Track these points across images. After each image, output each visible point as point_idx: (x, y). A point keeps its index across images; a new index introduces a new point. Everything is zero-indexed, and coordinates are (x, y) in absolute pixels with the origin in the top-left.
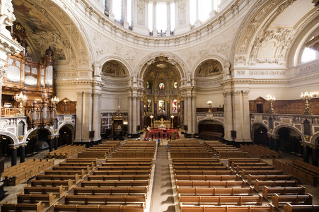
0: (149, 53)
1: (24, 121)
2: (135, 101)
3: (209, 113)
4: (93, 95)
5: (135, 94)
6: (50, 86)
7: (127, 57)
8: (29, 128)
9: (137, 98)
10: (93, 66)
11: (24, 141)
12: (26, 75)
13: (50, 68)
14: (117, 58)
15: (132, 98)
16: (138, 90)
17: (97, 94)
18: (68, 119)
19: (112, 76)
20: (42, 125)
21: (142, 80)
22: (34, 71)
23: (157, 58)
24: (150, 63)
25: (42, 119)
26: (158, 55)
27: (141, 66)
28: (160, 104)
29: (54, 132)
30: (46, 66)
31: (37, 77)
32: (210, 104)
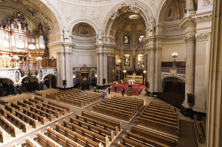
0: (112, 7)
1: (19, 71)
2: (101, 57)
3: (173, 69)
4: (64, 53)
5: (100, 50)
6: (42, 49)
7: (92, 17)
8: (22, 76)
9: (103, 54)
10: (63, 32)
11: (20, 83)
12: (29, 44)
13: (41, 37)
14: (83, 20)
15: (99, 54)
16: (103, 47)
17: (67, 53)
18: (50, 71)
19: (87, 36)
20: (30, 74)
21: (108, 35)
22: (33, 41)
23: (120, 11)
24: (114, 18)
25: (29, 71)
26: (120, 7)
27: (105, 22)
28: (140, 58)
29: (40, 79)
30: (39, 36)
31: (34, 44)
32: (175, 57)
